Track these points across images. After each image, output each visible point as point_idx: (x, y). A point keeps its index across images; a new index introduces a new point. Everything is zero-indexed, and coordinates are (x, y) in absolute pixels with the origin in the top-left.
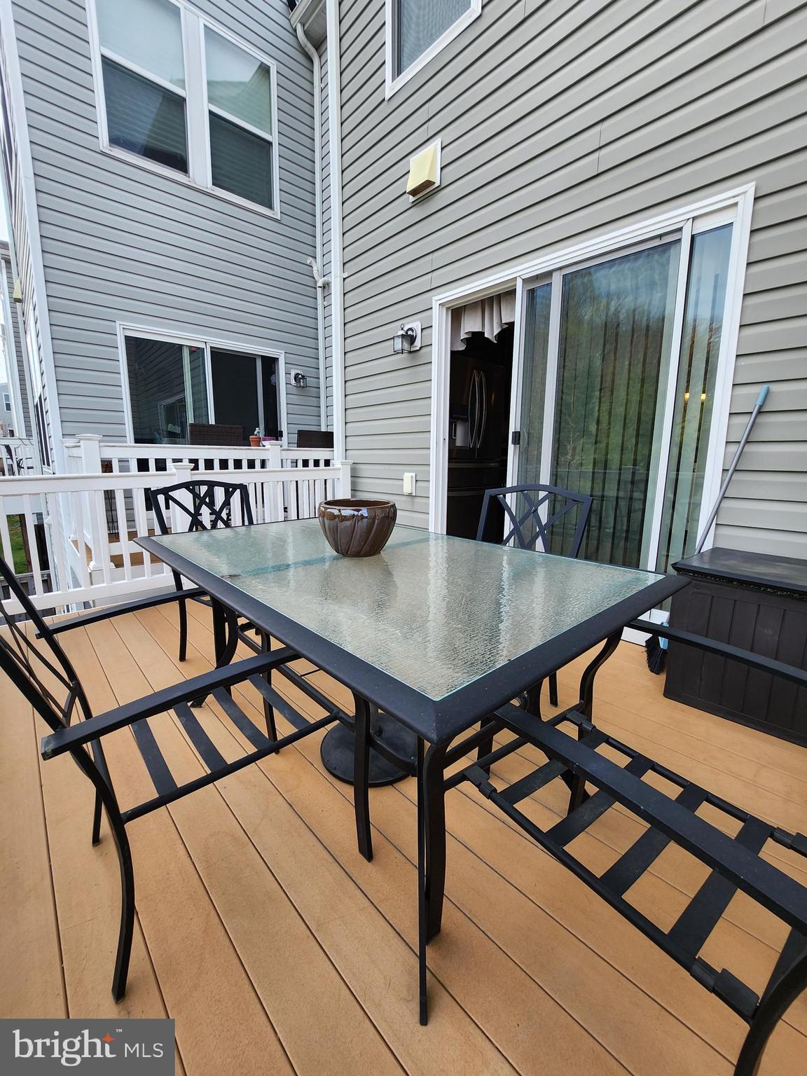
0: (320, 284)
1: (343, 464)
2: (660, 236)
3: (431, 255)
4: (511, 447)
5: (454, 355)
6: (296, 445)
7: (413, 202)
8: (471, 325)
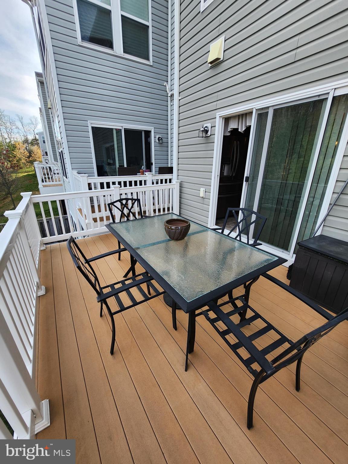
0: (169, 95)
1: (176, 182)
2: (319, 96)
3: (217, 93)
4: (244, 183)
5: (225, 137)
6: (158, 172)
7: (210, 67)
8: (233, 125)
